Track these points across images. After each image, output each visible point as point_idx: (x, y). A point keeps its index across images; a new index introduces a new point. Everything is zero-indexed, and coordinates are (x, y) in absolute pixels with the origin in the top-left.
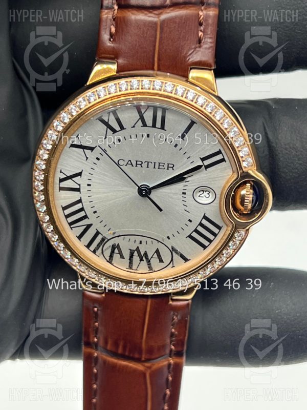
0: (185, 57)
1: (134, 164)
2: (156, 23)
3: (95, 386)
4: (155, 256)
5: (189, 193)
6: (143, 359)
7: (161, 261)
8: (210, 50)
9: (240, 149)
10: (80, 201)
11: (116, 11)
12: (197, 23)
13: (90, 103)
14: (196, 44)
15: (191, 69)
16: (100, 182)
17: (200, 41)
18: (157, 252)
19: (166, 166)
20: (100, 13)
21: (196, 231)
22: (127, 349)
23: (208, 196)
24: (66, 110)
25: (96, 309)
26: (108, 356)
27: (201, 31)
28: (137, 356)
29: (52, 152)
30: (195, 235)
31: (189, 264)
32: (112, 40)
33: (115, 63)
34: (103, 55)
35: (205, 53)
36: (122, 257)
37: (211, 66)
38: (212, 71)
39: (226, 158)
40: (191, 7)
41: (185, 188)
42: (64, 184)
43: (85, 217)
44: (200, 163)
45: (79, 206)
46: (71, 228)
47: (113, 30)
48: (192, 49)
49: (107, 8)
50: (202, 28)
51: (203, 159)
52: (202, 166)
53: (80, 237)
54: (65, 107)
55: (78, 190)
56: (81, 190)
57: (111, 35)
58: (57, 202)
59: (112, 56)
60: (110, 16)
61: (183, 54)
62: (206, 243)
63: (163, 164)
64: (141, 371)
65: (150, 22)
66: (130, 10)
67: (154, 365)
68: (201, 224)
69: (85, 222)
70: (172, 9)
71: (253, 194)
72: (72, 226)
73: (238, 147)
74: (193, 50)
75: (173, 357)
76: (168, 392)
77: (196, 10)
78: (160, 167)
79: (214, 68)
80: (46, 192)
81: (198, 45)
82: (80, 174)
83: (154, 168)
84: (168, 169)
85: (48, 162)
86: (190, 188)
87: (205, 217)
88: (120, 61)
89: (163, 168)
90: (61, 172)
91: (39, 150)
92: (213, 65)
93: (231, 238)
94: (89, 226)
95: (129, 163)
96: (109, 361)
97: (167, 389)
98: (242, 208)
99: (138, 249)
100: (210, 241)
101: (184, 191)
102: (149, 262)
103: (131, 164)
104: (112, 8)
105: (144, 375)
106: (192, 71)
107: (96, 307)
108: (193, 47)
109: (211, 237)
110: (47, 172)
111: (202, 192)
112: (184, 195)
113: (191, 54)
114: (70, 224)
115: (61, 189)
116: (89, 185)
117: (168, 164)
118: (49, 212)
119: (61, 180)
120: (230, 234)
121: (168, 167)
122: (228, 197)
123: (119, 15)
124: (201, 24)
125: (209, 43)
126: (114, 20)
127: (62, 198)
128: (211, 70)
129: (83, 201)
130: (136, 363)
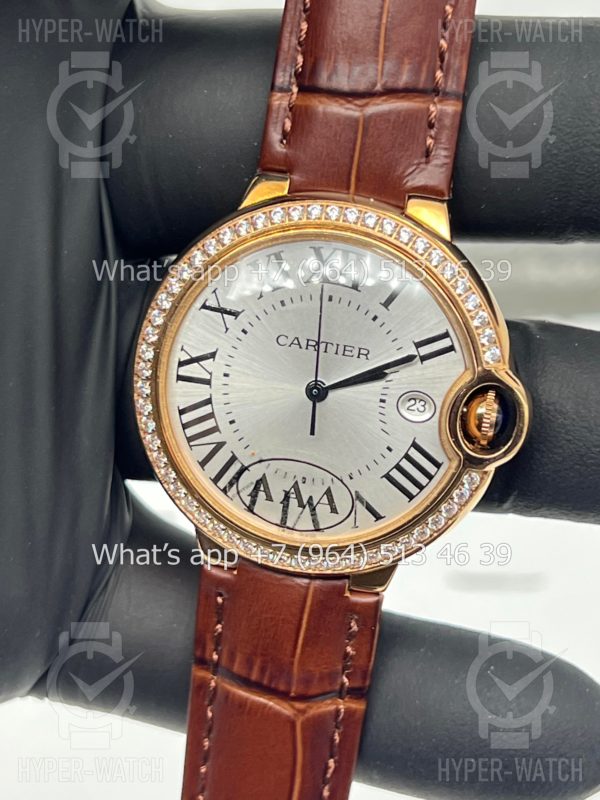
0: (401, 178)
1: (304, 344)
2: (356, 120)
3: (206, 743)
4: (325, 498)
5: (391, 401)
6: (292, 694)
7: (334, 510)
8: (443, 169)
9: (480, 331)
10: (208, 402)
11: (295, 96)
12: (424, 124)
13: (239, 236)
14: (422, 157)
15: (410, 197)
16: (246, 371)
17: (428, 153)
18: (328, 493)
19: (356, 352)
20: (270, 96)
21: (398, 467)
22: (267, 673)
23: (422, 409)
24: (200, 245)
25: (220, 600)
26: (232, 685)
27: (431, 137)
28: (282, 687)
29: (171, 314)
30: (396, 474)
31: (382, 524)
32: (285, 142)
33: (287, 179)
34: (269, 166)
35: (434, 174)
36: (269, 498)
37: (443, 194)
38: (445, 205)
39: (457, 346)
40: (416, 97)
41: (385, 391)
42: (185, 371)
43: (215, 429)
44: (413, 351)
45: (206, 410)
46: (191, 446)
47: (288, 125)
48: (413, 165)
49: (282, 90)
50: (433, 132)
51: (418, 345)
52: (415, 357)
53: (203, 464)
54: (199, 241)
55: (208, 382)
56: (213, 382)
57: (285, 135)
58: (170, 400)
59: (282, 169)
60: (285, 103)
61: (398, 173)
62: (413, 490)
63: (350, 349)
64: (288, 717)
65: (348, 118)
66: (317, 95)
67: (311, 708)
68: (407, 457)
69: (215, 438)
70: (384, 98)
71: (498, 412)
72: (192, 444)
73: (477, 328)
74: (414, 168)
75: (346, 699)
76: (331, 763)
77: (424, 102)
78: (346, 353)
79: (447, 198)
80: (154, 380)
81: (424, 160)
82: (213, 355)
83: (336, 353)
84: (359, 357)
85: (163, 330)
86: (393, 392)
87: (415, 445)
88: (295, 177)
89: (351, 354)
90: (182, 349)
91: (149, 311)
92: (446, 193)
93: (455, 481)
94: (220, 445)
95: (296, 342)
96: (234, 694)
97: (332, 757)
98: (477, 433)
99: (296, 486)
100: (421, 487)
101: (384, 398)
102: (313, 510)
103: (299, 344)
104: (289, 90)
105: (293, 724)
106: (412, 201)
107: (221, 595)
108: (416, 162)
109: (423, 480)
110: (158, 347)
111: (413, 402)
112: (382, 404)
113: (411, 173)
114: (190, 439)
115: (180, 378)
116: (226, 375)
117: (360, 349)
118: (156, 415)
119: (181, 364)
120: (454, 474)
121: (359, 354)
122: (455, 410)
123: (299, 103)
124: (431, 126)
125: (442, 156)
126: (291, 109)
127: (180, 395)
128: (442, 201)
129: (213, 401)
130: (280, 701)
